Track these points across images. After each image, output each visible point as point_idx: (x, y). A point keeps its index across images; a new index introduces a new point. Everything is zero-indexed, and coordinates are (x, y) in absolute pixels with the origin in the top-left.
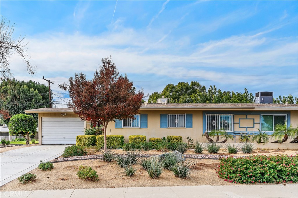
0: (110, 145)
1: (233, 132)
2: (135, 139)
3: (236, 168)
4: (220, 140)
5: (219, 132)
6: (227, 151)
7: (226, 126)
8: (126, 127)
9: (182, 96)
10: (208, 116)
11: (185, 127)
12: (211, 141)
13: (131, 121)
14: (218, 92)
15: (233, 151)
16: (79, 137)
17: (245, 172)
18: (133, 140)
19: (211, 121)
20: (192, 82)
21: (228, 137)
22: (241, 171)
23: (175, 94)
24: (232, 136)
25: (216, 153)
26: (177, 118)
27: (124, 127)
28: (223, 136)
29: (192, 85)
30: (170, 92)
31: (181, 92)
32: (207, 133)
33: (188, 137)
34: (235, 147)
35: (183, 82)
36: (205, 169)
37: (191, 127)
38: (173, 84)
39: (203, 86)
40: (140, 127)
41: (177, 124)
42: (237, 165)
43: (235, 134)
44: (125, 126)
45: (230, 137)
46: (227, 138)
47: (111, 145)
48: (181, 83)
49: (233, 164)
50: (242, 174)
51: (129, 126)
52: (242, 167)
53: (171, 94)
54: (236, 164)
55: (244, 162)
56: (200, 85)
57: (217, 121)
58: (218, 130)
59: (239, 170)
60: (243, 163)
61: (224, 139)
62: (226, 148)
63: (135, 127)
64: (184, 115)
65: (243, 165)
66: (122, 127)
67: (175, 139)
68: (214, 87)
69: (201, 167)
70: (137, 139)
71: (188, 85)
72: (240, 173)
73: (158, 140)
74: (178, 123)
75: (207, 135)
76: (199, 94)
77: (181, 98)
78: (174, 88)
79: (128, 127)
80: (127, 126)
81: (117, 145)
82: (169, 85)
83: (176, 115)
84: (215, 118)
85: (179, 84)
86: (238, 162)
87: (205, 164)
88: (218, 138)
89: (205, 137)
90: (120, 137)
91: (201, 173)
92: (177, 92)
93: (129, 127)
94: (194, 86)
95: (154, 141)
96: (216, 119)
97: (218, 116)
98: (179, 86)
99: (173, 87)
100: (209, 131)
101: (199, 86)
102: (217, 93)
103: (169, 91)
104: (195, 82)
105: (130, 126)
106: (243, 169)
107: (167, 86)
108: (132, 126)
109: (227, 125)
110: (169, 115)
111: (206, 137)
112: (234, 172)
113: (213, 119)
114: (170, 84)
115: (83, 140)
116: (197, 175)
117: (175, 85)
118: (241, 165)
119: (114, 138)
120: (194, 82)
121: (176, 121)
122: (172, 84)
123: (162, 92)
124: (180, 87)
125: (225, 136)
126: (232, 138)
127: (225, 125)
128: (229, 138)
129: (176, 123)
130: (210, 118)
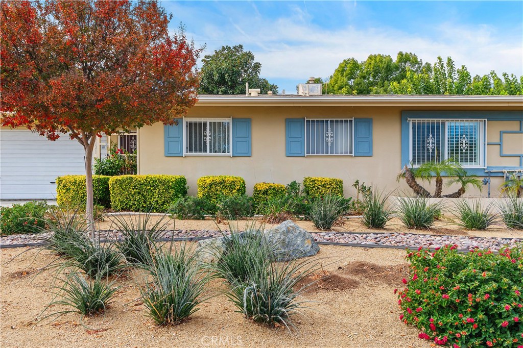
0: (145, 202)
1: (484, 169)
2: (211, 185)
3: (459, 292)
4: (446, 191)
5: (443, 169)
6: (458, 221)
7: (464, 151)
8: (193, 154)
9: (376, 87)
10: (414, 124)
11: (353, 155)
12: (421, 192)
13: (208, 138)
14: (458, 72)
15: (477, 222)
16: (62, 181)
17: (491, 310)
18: (206, 190)
19: (423, 138)
20: (401, 54)
21: (468, 181)
22: (476, 306)
23: (360, 83)
24: (482, 179)
25: (425, 228)
26: (329, 129)
27: (189, 154)
28: (452, 179)
29: (399, 62)
30: (349, 79)
31: (374, 77)
32: (411, 171)
33: (357, 182)
34: (482, 210)
35: (379, 55)
36: (365, 286)
37: (369, 154)
38: (355, 59)
39: (427, 63)
40: (231, 154)
41: (329, 144)
42: (465, 283)
43: (489, 174)
44: (191, 150)
45: (473, 182)
46: (464, 183)
47: (148, 203)
48: (375, 56)
49: (450, 276)
50: (481, 316)
51: (200, 151)
52: (481, 291)
53: (351, 82)
54: (462, 275)
55: (489, 270)
56: (419, 60)
57: (438, 138)
58: (443, 163)
59: (470, 303)
60: (487, 275)
61: (457, 186)
62: (454, 213)
63: (217, 154)
64: (351, 121)
65: (485, 281)
66: (184, 153)
67: (323, 186)
68: (450, 60)
69: (357, 278)
70: (216, 185)
71: (391, 60)
72: (473, 314)
73: (274, 189)
74: (332, 144)
75: (411, 177)
76: (411, 78)
77: (374, 91)
78: (358, 67)
79: (198, 154)
80: (196, 151)
81: (164, 202)
82: (346, 62)
83: (327, 121)
84: (433, 128)
85: (370, 58)
86: (471, 269)
87: (374, 268)
88: (439, 183)
89: (403, 181)
90: (173, 179)
91: (347, 302)
92: (364, 78)
93: (203, 154)
94: (405, 62)
95: (266, 192)
96: (437, 130)
97: (443, 124)
98: (370, 64)
99: (355, 65)
100: (416, 166)
101: (417, 62)
102: (456, 76)
103: (347, 76)
104: (407, 53)
105: (206, 151)
106: (485, 298)
107: (343, 63)
108: (210, 152)
109: (467, 150)
110: (308, 121)
111: (408, 181)
112: (453, 307)
113: (428, 132)
114: (349, 60)
115: (73, 187)
116: (326, 309)
117: (359, 62)
118: (477, 283)
119: (154, 184)
120: (404, 53)
121: (328, 137)
122: (353, 59)
123: (331, 77)
124: (372, 66)
125: (458, 178)
126: (481, 184)
127: (462, 150)
128: (470, 184)
129: (327, 143)
130: (419, 128)
